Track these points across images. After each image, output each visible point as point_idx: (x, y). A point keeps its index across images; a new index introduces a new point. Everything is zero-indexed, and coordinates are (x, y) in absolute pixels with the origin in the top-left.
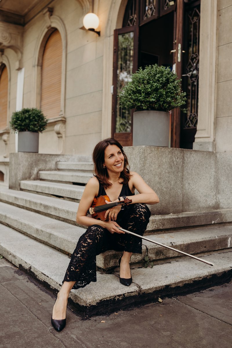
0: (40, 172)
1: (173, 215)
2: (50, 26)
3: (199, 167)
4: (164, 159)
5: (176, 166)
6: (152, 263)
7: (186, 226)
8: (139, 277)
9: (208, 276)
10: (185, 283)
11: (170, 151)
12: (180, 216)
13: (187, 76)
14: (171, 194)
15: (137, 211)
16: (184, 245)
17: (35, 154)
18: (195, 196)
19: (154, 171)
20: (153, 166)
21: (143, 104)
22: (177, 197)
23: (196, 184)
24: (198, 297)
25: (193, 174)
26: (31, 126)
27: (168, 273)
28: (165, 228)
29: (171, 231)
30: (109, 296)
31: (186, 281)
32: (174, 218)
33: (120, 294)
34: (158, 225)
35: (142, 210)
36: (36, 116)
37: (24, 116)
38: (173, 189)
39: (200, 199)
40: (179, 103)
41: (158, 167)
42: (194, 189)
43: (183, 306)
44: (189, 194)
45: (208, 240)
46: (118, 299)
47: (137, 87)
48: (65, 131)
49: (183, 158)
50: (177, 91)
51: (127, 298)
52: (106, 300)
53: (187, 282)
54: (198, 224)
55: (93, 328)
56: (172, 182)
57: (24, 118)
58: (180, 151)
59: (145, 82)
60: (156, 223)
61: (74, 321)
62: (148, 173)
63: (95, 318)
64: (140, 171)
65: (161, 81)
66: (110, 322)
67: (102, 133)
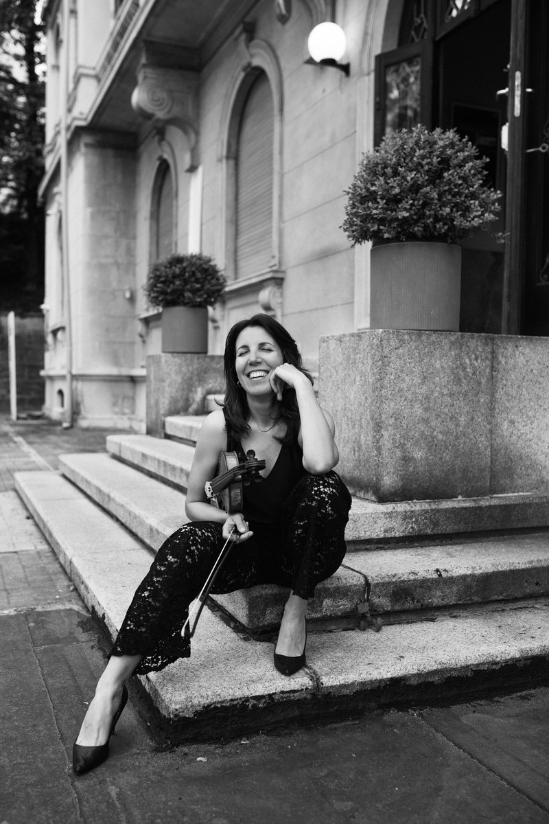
0: (211, 397)
1: (463, 500)
2: (249, 64)
3: (541, 380)
4: (438, 362)
5: (471, 378)
6: (379, 620)
7: (499, 527)
8: (332, 653)
9: (520, 661)
10: (449, 675)
11: (453, 340)
12: (484, 503)
13: (539, 151)
14: (458, 450)
15: (313, 493)
16: (473, 576)
17: (196, 356)
18: (528, 452)
19: (410, 392)
20: (407, 379)
21: (385, 226)
22: (477, 456)
23: (531, 423)
24: (481, 712)
25: (522, 397)
26: (187, 294)
27: (411, 646)
28: (439, 532)
29: (459, 541)
30: (229, 698)
31: (451, 670)
32: (465, 508)
33: (261, 694)
34: (421, 526)
35: (326, 490)
36: (199, 272)
37: (172, 272)
38: (464, 436)
39: (546, 461)
40: (476, 219)
41: (420, 381)
42: (527, 434)
43: (428, 734)
44: (512, 447)
45: (545, 566)
46: (254, 706)
47: (369, 186)
48: (281, 303)
49: (493, 357)
50: (471, 189)
51: (280, 704)
52: (222, 706)
53: (454, 674)
54: (535, 523)
55: (169, 775)
56: (462, 420)
57: (170, 276)
58: (484, 341)
59: (389, 170)
60: (414, 520)
61: (138, 751)
62: (393, 395)
63: (186, 750)
64: (374, 392)
65: (426, 168)
66: (218, 762)
67: (356, 304)
